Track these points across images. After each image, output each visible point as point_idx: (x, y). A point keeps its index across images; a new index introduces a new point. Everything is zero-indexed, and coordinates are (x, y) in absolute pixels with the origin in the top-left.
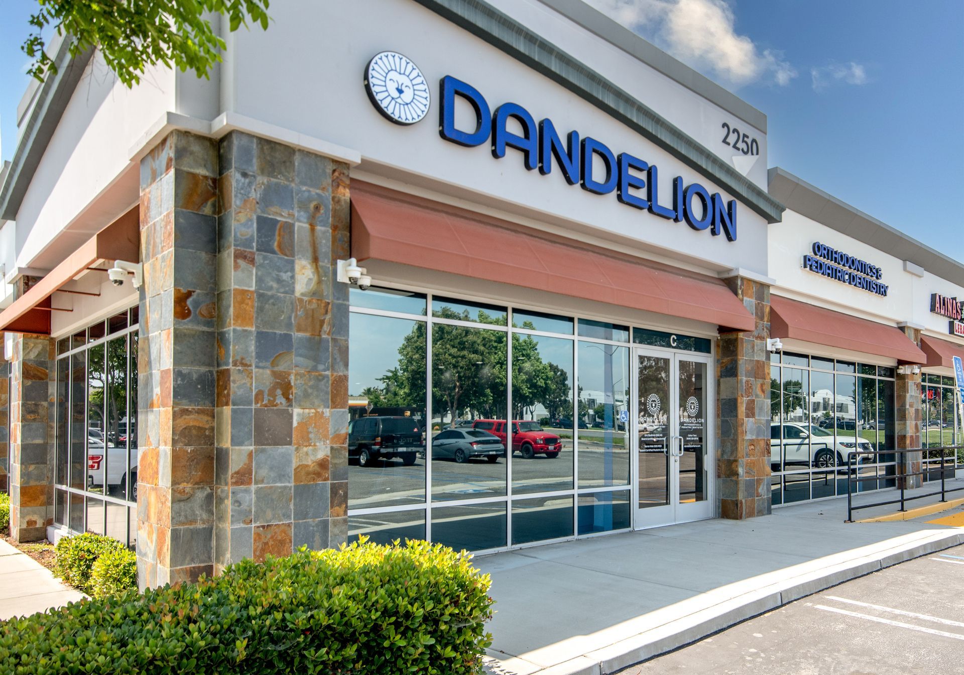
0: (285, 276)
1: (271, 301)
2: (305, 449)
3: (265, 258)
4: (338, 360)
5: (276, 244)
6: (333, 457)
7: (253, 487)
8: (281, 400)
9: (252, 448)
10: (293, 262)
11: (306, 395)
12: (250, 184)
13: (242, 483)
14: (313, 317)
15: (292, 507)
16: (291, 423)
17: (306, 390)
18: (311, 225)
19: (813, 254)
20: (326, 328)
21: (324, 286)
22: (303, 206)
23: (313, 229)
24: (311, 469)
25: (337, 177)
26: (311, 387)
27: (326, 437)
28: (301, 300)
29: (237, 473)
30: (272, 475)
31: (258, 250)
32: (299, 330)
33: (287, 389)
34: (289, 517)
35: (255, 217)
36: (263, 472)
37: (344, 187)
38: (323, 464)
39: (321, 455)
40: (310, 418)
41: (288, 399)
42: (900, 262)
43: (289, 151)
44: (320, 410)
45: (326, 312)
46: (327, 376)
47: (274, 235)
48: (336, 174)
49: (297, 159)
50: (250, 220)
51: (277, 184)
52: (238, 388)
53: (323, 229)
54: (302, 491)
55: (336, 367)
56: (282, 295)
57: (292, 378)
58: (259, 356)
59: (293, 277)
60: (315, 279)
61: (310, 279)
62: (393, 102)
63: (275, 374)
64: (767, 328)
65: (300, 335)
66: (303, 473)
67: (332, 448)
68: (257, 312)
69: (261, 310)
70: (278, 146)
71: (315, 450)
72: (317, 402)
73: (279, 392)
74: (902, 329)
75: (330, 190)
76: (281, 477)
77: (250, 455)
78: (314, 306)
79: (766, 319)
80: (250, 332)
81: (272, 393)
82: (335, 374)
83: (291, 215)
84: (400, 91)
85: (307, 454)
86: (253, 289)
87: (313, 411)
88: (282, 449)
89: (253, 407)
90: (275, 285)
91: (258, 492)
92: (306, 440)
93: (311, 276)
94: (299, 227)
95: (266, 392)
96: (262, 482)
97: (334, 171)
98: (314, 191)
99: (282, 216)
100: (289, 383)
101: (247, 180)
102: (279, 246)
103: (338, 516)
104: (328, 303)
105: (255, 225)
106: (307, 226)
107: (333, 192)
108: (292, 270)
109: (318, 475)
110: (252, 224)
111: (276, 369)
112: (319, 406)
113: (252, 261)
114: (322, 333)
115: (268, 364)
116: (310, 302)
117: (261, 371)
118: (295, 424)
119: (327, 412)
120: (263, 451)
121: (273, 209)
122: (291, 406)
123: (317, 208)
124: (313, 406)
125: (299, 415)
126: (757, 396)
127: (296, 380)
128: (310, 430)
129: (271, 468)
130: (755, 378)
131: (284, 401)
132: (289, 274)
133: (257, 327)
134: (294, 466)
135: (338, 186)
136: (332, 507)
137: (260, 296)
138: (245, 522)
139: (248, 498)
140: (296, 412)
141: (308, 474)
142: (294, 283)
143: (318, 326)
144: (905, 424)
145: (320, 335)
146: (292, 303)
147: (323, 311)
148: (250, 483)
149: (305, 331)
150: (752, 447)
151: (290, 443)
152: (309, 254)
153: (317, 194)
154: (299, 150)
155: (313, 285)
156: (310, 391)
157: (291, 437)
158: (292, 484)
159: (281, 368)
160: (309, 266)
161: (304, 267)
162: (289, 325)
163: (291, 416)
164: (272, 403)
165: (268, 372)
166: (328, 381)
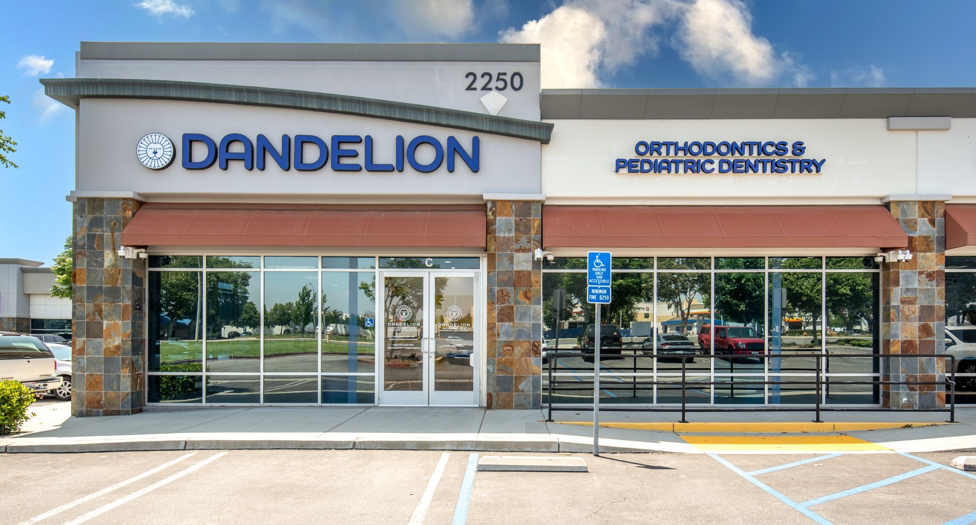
0: (99, 259)
1: (93, 272)
2: (109, 340)
3: (90, 252)
4: (125, 297)
5: (95, 245)
6: (123, 345)
7: (85, 357)
8: (98, 317)
9: (85, 339)
10: (103, 252)
11: (110, 315)
12: (84, 220)
13: (81, 355)
14: (113, 277)
15: (103, 367)
16: (103, 328)
17: (109, 312)
18: (112, 233)
19: (636, 155)
20: (119, 281)
21: (118, 262)
22: (108, 224)
23: (113, 235)
24: (112, 349)
25: (125, 207)
26: (112, 311)
27: (119, 334)
28: (107, 270)
29: (79, 350)
30: (94, 351)
31: (87, 249)
32: (106, 284)
33: (100, 312)
34: (101, 371)
35: (86, 235)
36: (90, 350)
37: (129, 211)
38: (118, 348)
39: (117, 343)
40: (111, 325)
41: (101, 316)
42: (881, 123)
43: (102, 200)
44: (116, 322)
45: (119, 274)
46: (120, 305)
47: (95, 241)
48: (125, 205)
49: (105, 204)
50: (84, 236)
51: (96, 217)
52: (80, 312)
53: (118, 233)
54: (107, 360)
55: (124, 300)
56: (98, 268)
57: (103, 306)
58: (88, 297)
59: (103, 259)
60: (114, 258)
61: (111, 259)
62: (151, 160)
63: (95, 305)
64: (534, 240)
65: (106, 286)
66: (108, 351)
67: (122, 340)
68: (87, 278)
69: (88, 276)
70: (96, 200)
71: (114, 341)
72: (115, 318)
73: (97, 313)
74: (887, 206)
75: (122, 213)
76: (98, 352)
77: (84, 342)
78: (113, 271)
79: (533, 232)
80: (84, 287)
81: (94, 314)
82: (124, 304)
83: (103, 231)
84: (155, 153)
85: (110, 342)
86: (85, 267)
87: (113, 322)
88: (98, 340)
89: (86, 321)
90: (95, 264)
91: (87, 359)
92: (110, 336)
93: (112, 257)
94: (106, 235)
95: (91, 313)
96: (89, 354)
97: (123, 204)
98: (113, 216)
99: (98, 232)
100: (102, 309)
101: (82, 219)
102: (97, 246)
103: (125, 373)
104: (120, 270)
105: (86, 238)
106: (110, 234)
107: (123, 214)
108: (103, 256)
109: (115, 353)
110: (85, 239)
111: (95, 303)
112: (116, 320)
113: (85, 255)
114: (117, 284)
115: (92, 301)
116: (111, 270)
117: (89, 304)
118: (104, 328)
119: (120, 322)
120: (90, 340)
121: (94, 229)
122: (102, 320)
123: (115, 224)
124: (113, 320)
125: (106, 324)
126: (517, 302)
127: (105, 307)
128: (112, 331)
129: (93, 349)
130: (514, 286)
131: (99, 317)
132: (101, 258)
133: (87, 284)
134: (104, 348)
135: (126, 210)
136: (122, 369)
137: (88, 270)
138: (81, 372)
139: (83, 361)
140: (105, 322)
141: (110, 352)
142: (103, 262)
143: (115, 281)
144: (889, 326)
145: (116, 286)
146: (103, 272)
147: (117, 273)
148: (84, 355)
149: (109, 284)
150: (508, 348)
151: (102, 337)
152: (111, 247)
153: (115, 217)
154: (106, 198)
155: (112, 262)
156: (111, 312)
157: (102, 335)
158: (103, 356)
159: (97, 302)
160: (111, 253)
161: (108, 254)
162: (101, 282)
163: (102, 324)
164: (94, 319)
165: (92, 304)
166: (120, 308)
